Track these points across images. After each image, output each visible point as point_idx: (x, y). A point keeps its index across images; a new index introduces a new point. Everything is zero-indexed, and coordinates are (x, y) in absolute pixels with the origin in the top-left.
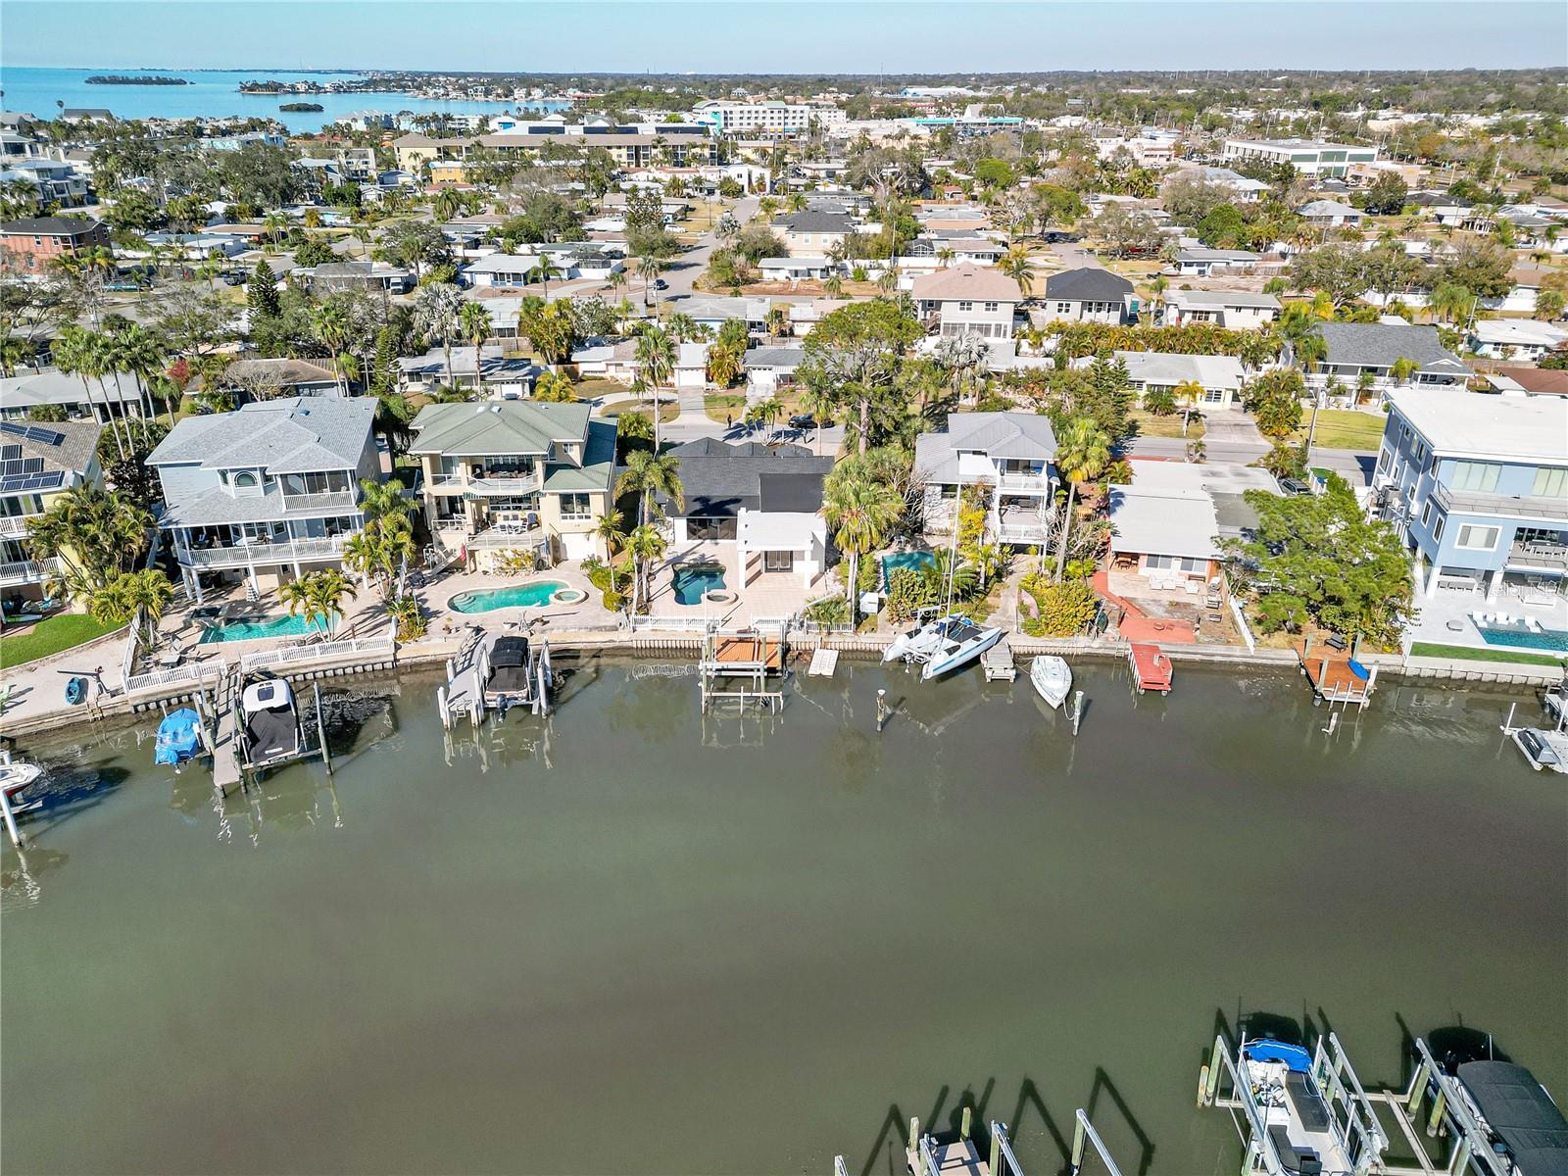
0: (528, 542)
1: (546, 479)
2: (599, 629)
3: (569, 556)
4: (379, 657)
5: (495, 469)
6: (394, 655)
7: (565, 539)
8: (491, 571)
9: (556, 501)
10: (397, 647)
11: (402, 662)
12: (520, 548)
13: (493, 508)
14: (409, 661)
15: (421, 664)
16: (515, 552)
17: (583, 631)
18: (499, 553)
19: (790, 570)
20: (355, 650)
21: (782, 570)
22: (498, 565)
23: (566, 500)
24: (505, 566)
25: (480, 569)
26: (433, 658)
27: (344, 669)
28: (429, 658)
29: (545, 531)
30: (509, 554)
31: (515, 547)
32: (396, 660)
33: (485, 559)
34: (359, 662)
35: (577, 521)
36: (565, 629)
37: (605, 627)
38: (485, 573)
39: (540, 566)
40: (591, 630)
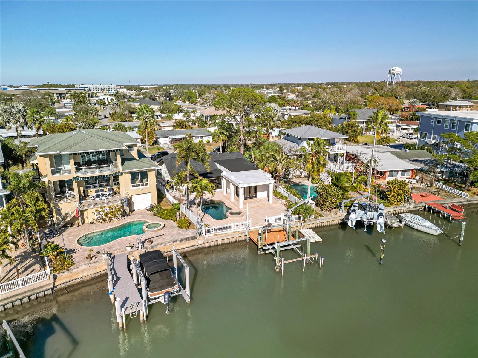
0: (116, 202)
1: (122, 165)
2: (185, 240)
3: (136, 208)
4: (42, 287)
5: (89, 164)
6: (54, 283)
7: (134, 199)
8: (95, 222)
9: (128, 176)
10: (55, 277)
11: (58, 287)
12: (113, 205)
13: (87, 187)
14: (64, 285)
15: (72, 286)
16: (110, 207)
17: (175, 243)
18: (100, 210)
19: (255, 197)
20: (21, 287)
21: (252, 198)
22: (100, 216)
23: (134, 176)
24: (104, 216)
25: (87, 221)
26: (81, 279)
27: (12, 303)
28: (78, 280)
29: (123, 194)
30: (107, 209)
31: (109, 205)
32: (55, 287)
33: (90, 215)
34: (26, 294)
35: (140, 187)
36: (165, 244)
37: (188, 238)
38: (92, 223)
39: (124, 214)
40: (180, 241)
